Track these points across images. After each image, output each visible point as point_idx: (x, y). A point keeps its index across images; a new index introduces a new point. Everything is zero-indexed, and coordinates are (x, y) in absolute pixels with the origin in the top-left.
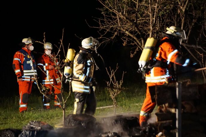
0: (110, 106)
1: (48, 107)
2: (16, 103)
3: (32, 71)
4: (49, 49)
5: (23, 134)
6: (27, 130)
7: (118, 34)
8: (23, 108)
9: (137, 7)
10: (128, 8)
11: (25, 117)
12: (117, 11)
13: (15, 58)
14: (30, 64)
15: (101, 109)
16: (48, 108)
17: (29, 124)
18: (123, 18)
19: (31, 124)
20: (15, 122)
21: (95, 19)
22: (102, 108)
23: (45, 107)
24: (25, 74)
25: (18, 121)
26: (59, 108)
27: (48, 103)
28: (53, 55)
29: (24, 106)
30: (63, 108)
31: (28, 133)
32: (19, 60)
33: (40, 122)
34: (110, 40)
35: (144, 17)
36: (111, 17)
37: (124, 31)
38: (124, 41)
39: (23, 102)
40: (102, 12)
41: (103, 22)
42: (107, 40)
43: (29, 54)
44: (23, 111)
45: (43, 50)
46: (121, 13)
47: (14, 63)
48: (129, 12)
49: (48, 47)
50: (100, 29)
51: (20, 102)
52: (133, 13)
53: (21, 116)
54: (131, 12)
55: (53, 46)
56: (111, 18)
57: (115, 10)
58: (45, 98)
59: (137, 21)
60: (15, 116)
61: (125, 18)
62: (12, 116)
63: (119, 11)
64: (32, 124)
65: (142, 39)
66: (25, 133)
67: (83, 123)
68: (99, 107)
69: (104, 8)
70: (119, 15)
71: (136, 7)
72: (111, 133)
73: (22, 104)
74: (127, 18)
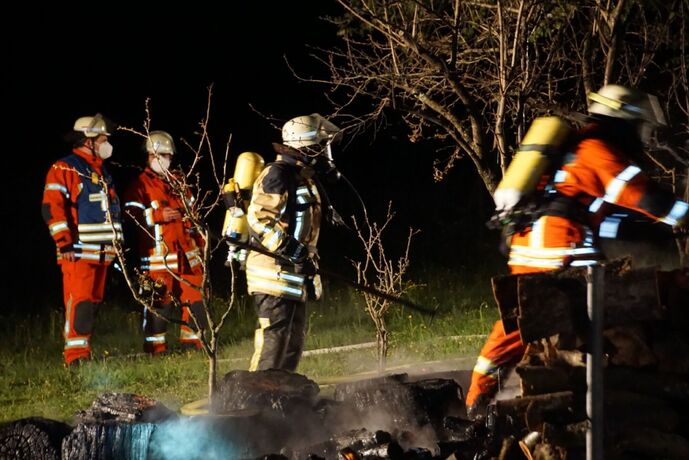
0: (365, 345)
1: (160, 345)
2: (53, 332)
3: (107, 226)
4: (163, 155)
5: (76, 437)
6: (89, 424)
7: (391, 103)
8: (77, 349)
9: (456, 13)
10: (428, 17)
11: (82, 379)
12: (388, 27)
13: (52, 182)
14: (99, 203)
15: (337, 354)
16: (159, 350)
17: (95, 404)
18: (410, 50)
19: (103, 405)
20: (51, 396)
21: (317, 53)
22: (338, 349)
23: (150, 348)
24: (82, 238)
25: (59, 394)
26: (196, 349)
27: (160, 332)
28: (177, 174)
29: (80, 342)
30: (209, 351)
31: (92, 432)
32: (64, 190)
33: (133, 395)
34: (367, 123)
35: (478, 48)
36: (370, 45)
37: (414, 92)
38: (412, 125)
39: (78, 332)
40: (338, 28)
41: (341, 62)
42: (358, 121)
43: (97, 170)
44: (77, 360)
45: (144, 157)
46: (401, 33)
47: (46, 200)
48: (427, 29)
49: (159, 146)
50: (334, 86)
51: (67, 329)
52: (444, 32)
53: (69, 375)
54: (436, 31)
55: (176, 144)
56: (369, 50)
57: (385, 22)
58: (150, 316)
59: (454, 59)
60: (51, 378)
61: (415, 50)
62: (41, 375)
63: (396, 25)
64: (108, 405)
65: (472, 119)
66: (85, 432)
67: (275, 401)
68: (329, 347)
69: (347, 15)
70: (397, 39)
71: (451, 13)
72: (370, 434)
73: (73, 336)
74: (422, 50)
